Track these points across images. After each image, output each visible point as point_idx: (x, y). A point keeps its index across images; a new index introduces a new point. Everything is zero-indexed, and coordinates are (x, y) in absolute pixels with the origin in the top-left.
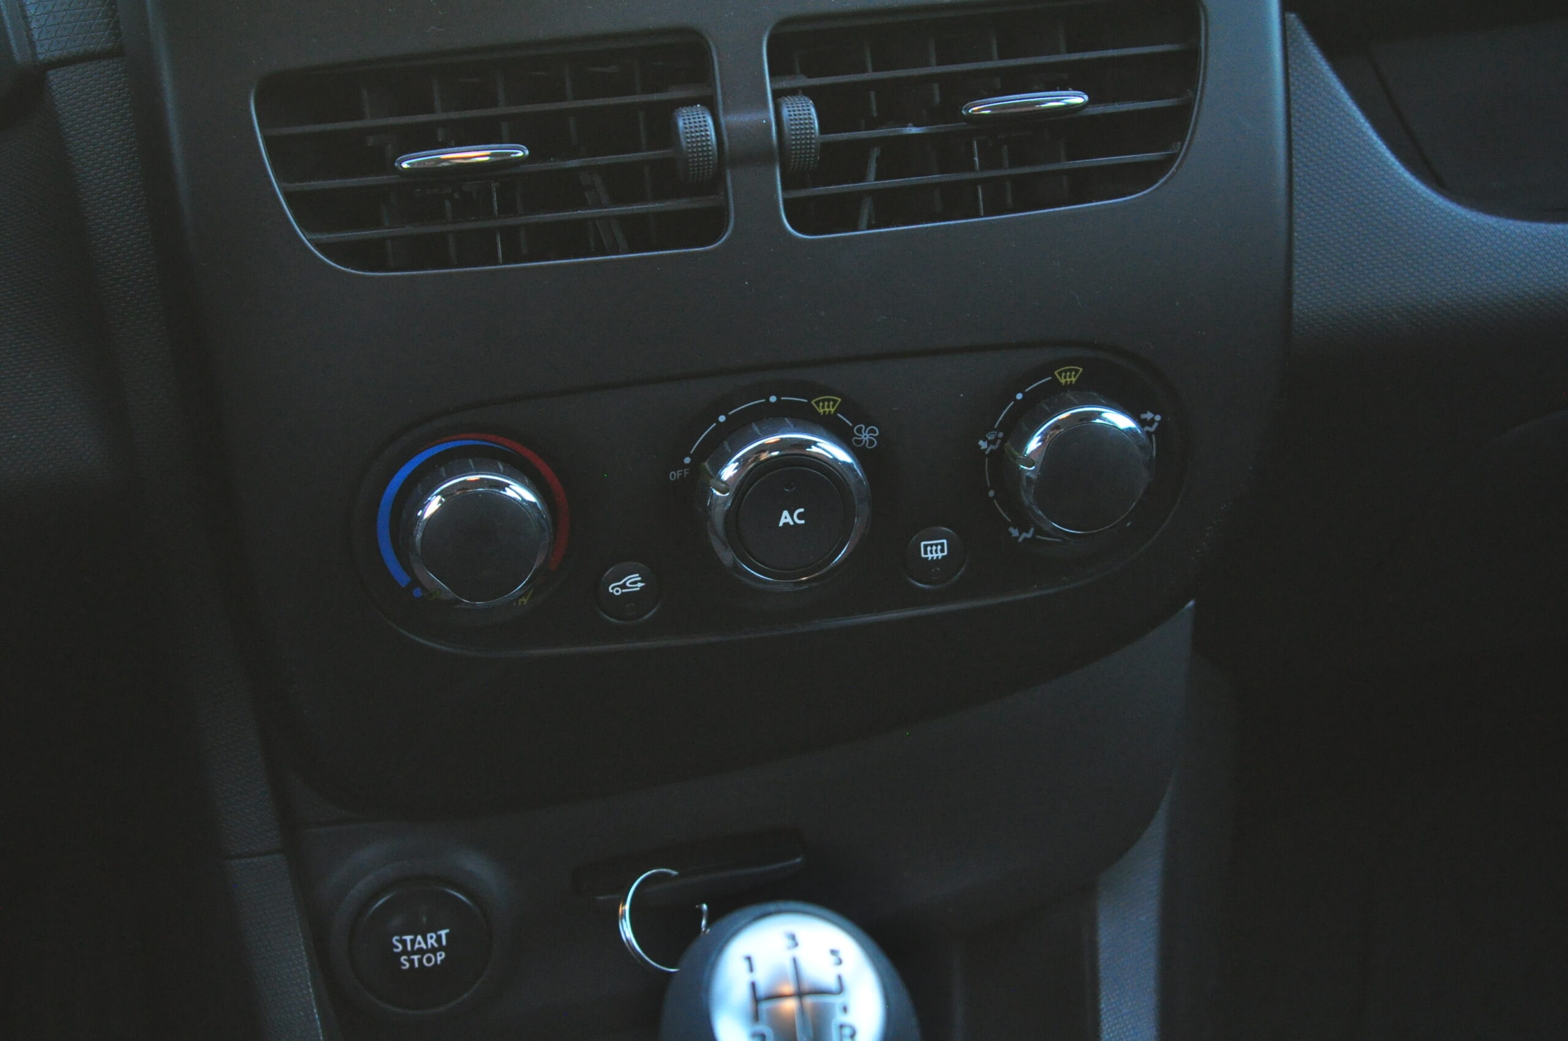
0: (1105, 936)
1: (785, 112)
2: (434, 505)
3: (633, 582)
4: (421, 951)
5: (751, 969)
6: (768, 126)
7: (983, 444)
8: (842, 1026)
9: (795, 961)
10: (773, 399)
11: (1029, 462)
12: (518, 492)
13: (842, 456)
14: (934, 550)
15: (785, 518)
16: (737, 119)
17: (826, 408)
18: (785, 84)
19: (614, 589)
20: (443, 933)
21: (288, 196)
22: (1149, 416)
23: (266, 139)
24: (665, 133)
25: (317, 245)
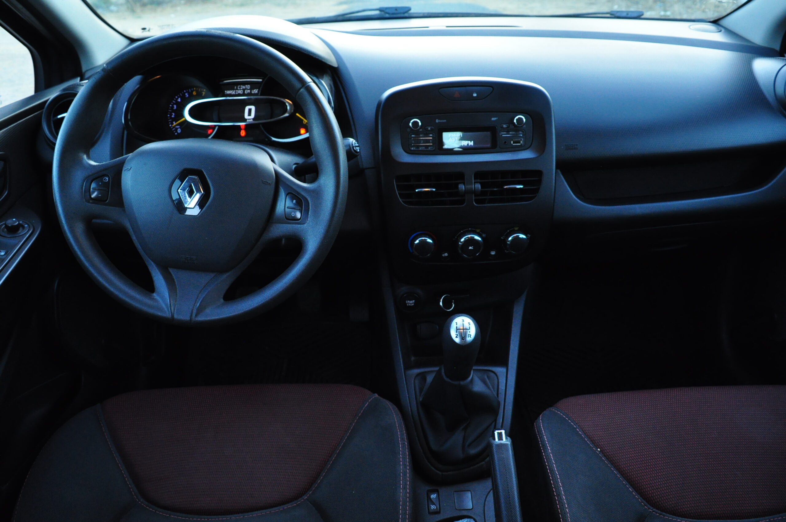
0: (515, 309)
1: (476, 186)
2: (417, 242)
3: (446, 254)
4: (410, 303)
5: (457, 325)
6: (472, 188)
7: (502, 238)
8: (469, 334)
9: (463, 324)
10: (470, 229)
11: (509, 241)
12: (429, 240)
13: (479, 239)
14: (493, 253)
15: (470, 248)
16: (468, 187)
17: (478, 231)
18: (476, 181)
19: (443, 255)
20: (414, 301)
21: (399, 194)
22: (528, 235)
23: (396, 185)
24: (457, 187)
25: (403, 201)
